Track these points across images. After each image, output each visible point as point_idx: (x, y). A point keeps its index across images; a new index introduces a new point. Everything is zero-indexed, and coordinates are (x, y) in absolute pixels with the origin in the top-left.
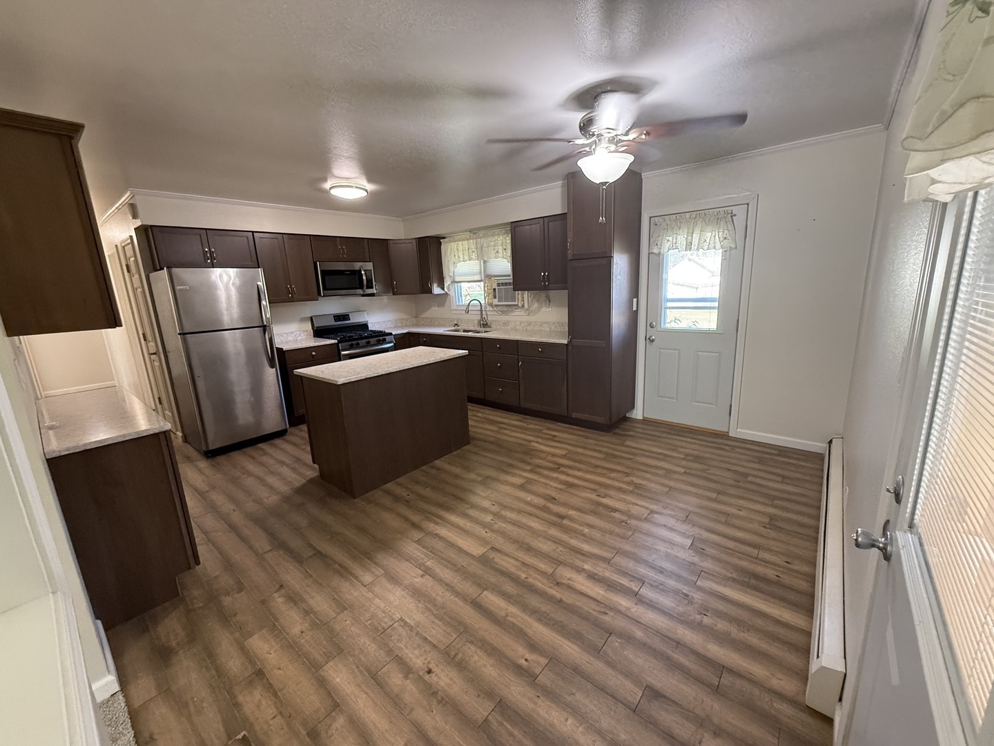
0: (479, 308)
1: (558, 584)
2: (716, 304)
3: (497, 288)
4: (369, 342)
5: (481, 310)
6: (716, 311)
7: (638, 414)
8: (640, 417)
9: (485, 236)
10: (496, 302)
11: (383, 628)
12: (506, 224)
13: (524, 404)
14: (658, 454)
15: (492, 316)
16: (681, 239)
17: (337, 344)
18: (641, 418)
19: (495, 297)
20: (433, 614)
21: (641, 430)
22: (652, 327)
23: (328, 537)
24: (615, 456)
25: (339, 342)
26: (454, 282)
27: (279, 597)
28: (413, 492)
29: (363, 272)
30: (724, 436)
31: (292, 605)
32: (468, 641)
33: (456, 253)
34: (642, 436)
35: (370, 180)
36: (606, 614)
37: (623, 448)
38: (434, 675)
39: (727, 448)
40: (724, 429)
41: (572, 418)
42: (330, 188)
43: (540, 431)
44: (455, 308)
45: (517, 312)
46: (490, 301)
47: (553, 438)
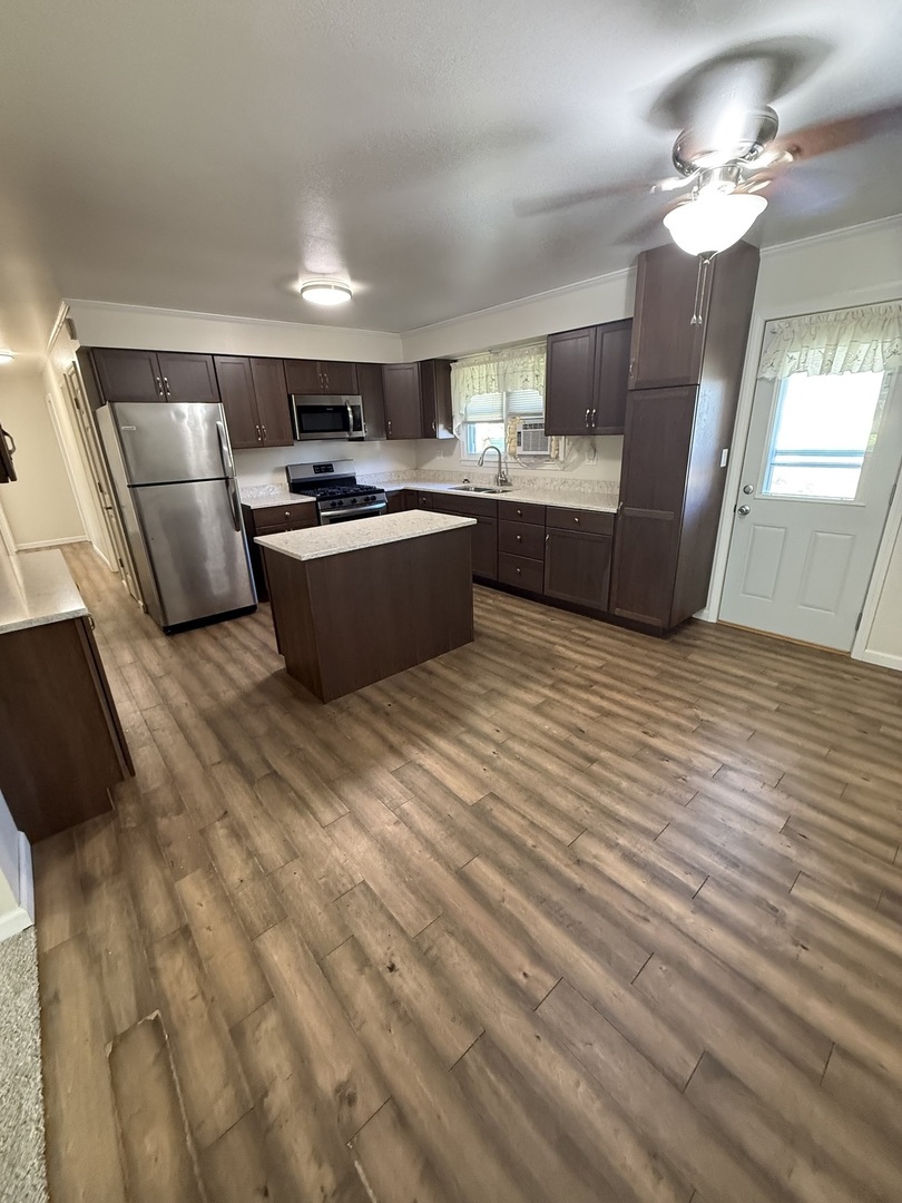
0: (497, 459)
1: (579, 862)
2: (860, 460)
3: (522, 431)
4: (355, 501)
5: (500, 462)
6: (860, 470)
7: (709, 615)
8: (713, 620)
9: (510, 357)
10: (520, 450)
11: (339, 892)
12: (541, 338)
13: (548, 592)
14: (736, 676)
15: (514, 470)
16: (815, 356)
17: (316, 502)
18: (715, 621)
19: (519, 444)
20: (405, 882)
21: (713, 639)
22: (747, 493)
23: (287, 753)
24: (673, 676)
25: (319, 500)
26: (466, 422)
27: (222, 827)
28: (395, 702)
29: (349, 409)
30: (844, 657)
31: (234, 840)
32: (447, 931)
33: (470, 381)
34: (714, 647)
35: (355, 277)
36: (647, 920)
37: (685, 665)
38: (398, 973)
39: (846, 676)
40: (842, 646)
41: (614, 615)
42: (303, 290)
43: (569, 630)
44: (466, 458)
45: (549, 466)
46: (513, 449)
47: (585, 642)
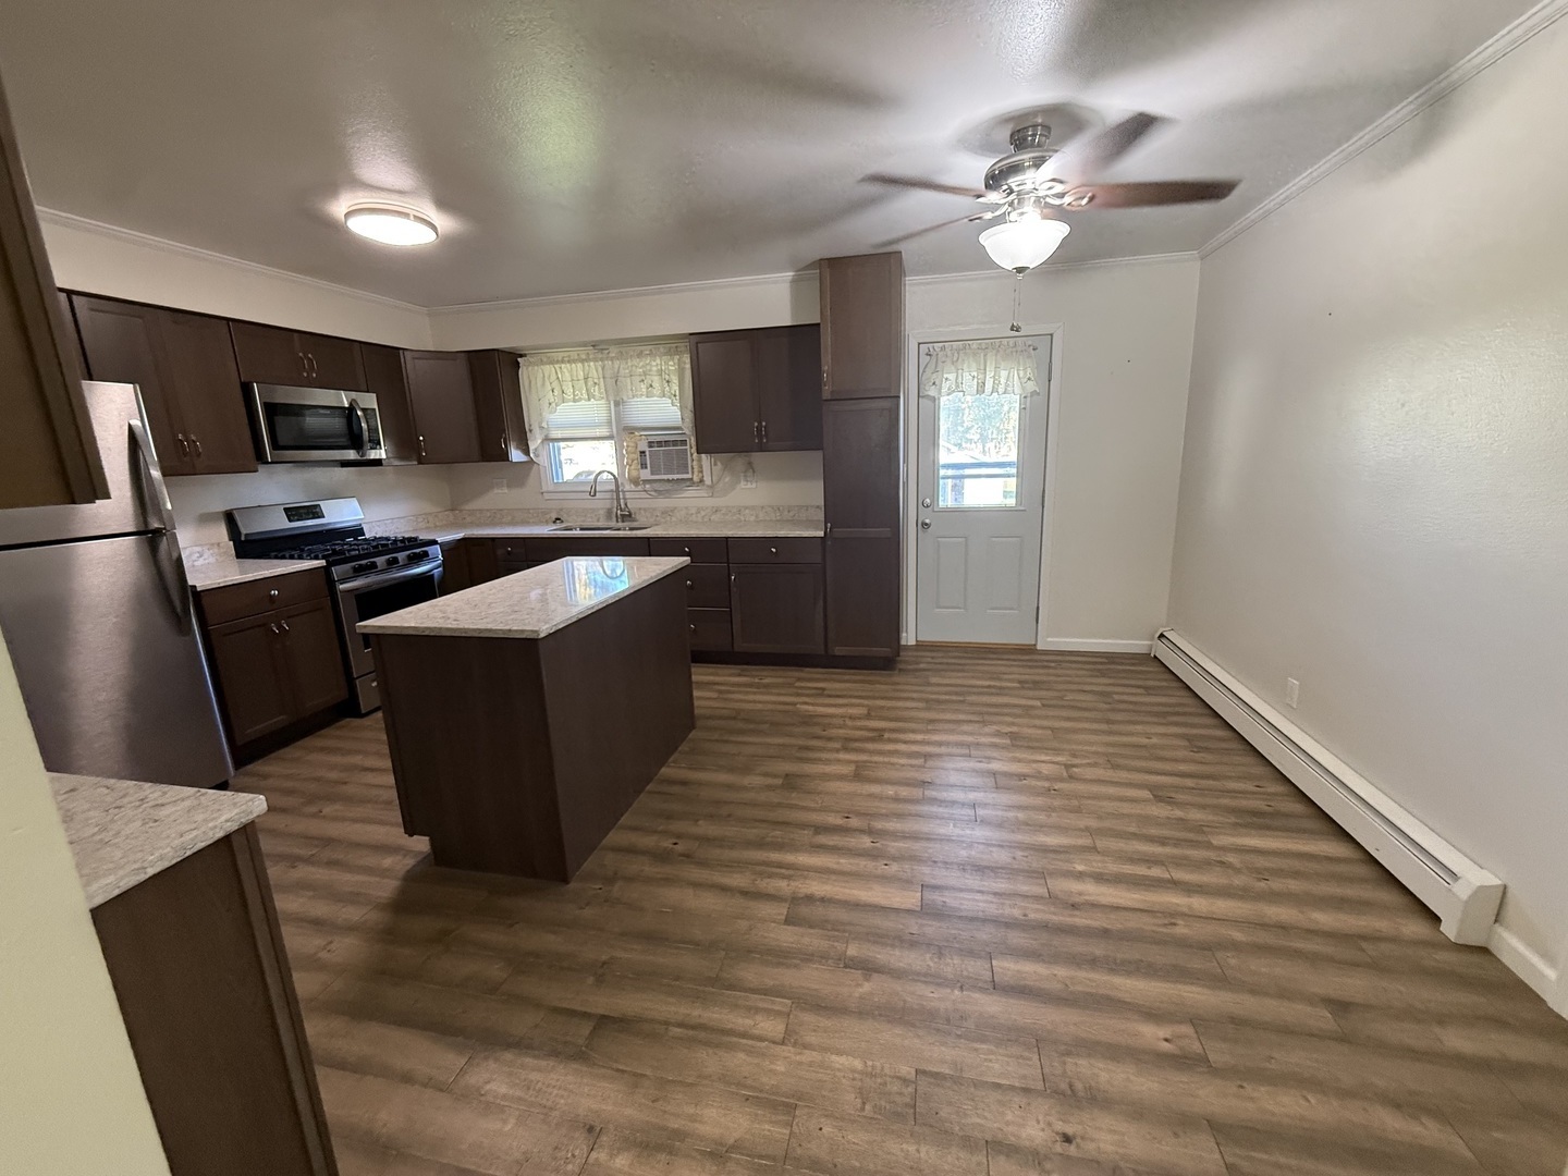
0: (614, 488)
1: (1074, 906)
2: (1014, 471)
3: (647, 449)
4: (395, 560)
5: (617, 491)
6: (1015, 479)
7: (909, 638)
8: (912, 642)
9: (621, 356)
10: (646, 474)
11: (907, 1105)
12: (668, 343)
13: (741, 646)
14: (983, 687)
15: (636, 500)
16: (969, 379)
17: (327, 570)
18: (914, 643)
19: (644, 466)
20: (959, 1036)
21: (929, 660)
22: (928, 506)
23: (591, 980)
24: (939, 702)
25: (330, 564)
26: (547, 439)
27: (612, 1156)
28: (679, 836)
29: (359, 413)
30: (1030, 650)
31: (663, 1157)
32: (1063, 1055)
33: (555, 384)
34: (930, 667)
36: (1175, 924)
37: (929, 689)
38: (1078, 1140)
40: (1023, 639)
41: (835, 656)
42: (348, 215)
43: (791, 685)
44: (551, 488)
45: (691, 492)
46: (634, 473)
47: (821, 693)
